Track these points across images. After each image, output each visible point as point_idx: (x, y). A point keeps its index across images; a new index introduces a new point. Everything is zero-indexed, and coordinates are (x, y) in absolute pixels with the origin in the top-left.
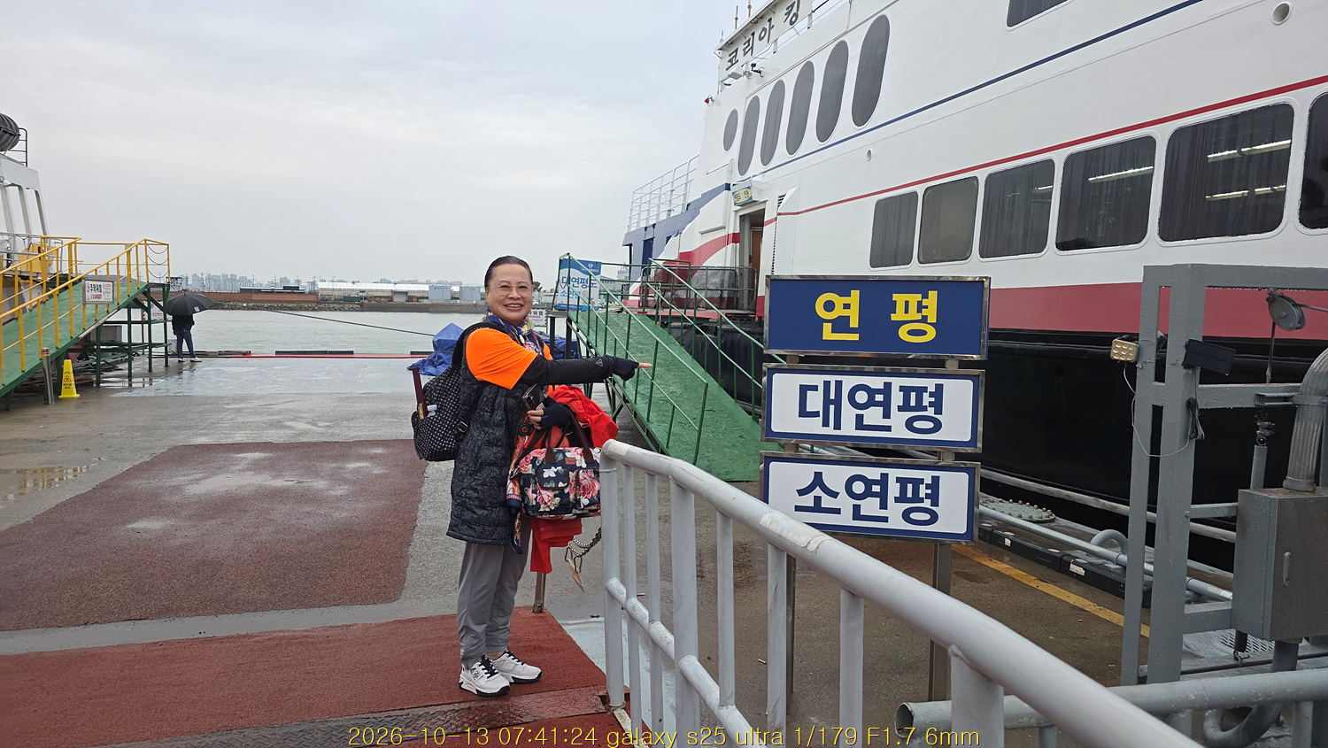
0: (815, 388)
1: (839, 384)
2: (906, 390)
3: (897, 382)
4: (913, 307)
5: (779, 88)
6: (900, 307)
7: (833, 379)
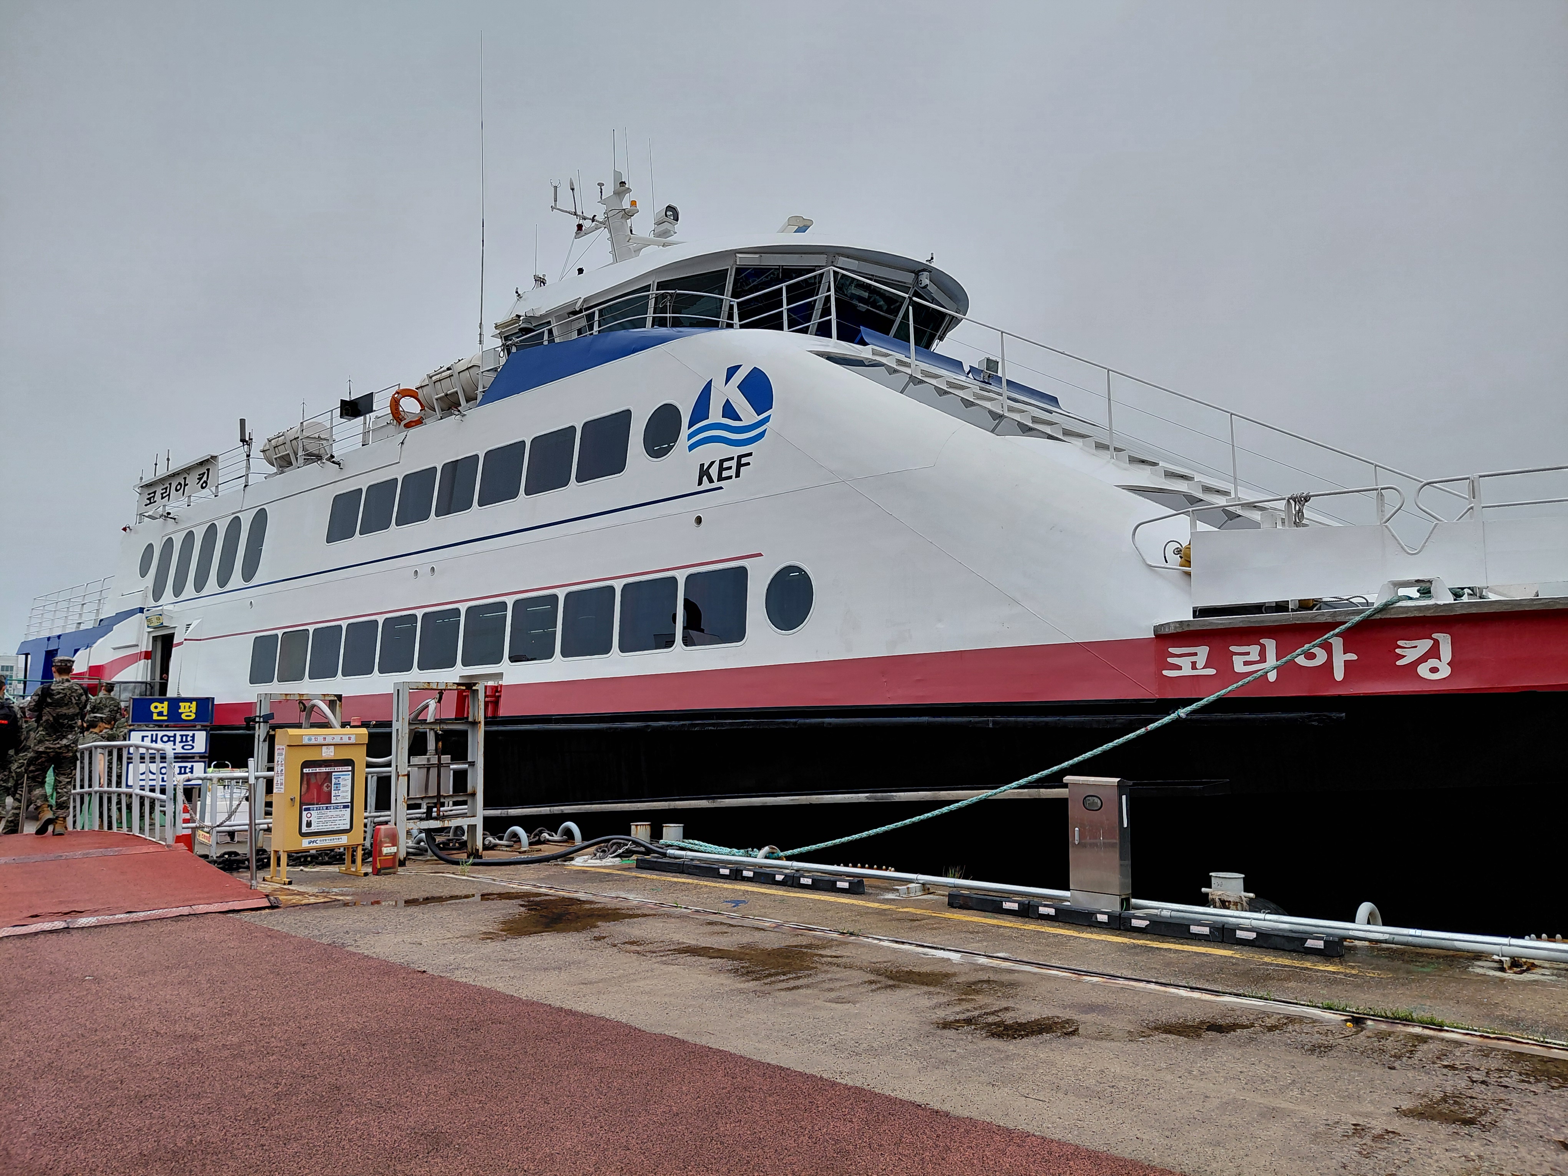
0: (147, 736)
1: (157, 735)
2: (182, 736)
3: (178, 733)
4: (187, 707)
5: (190, 535)
6: (182, 707)
7: (154, 733)
